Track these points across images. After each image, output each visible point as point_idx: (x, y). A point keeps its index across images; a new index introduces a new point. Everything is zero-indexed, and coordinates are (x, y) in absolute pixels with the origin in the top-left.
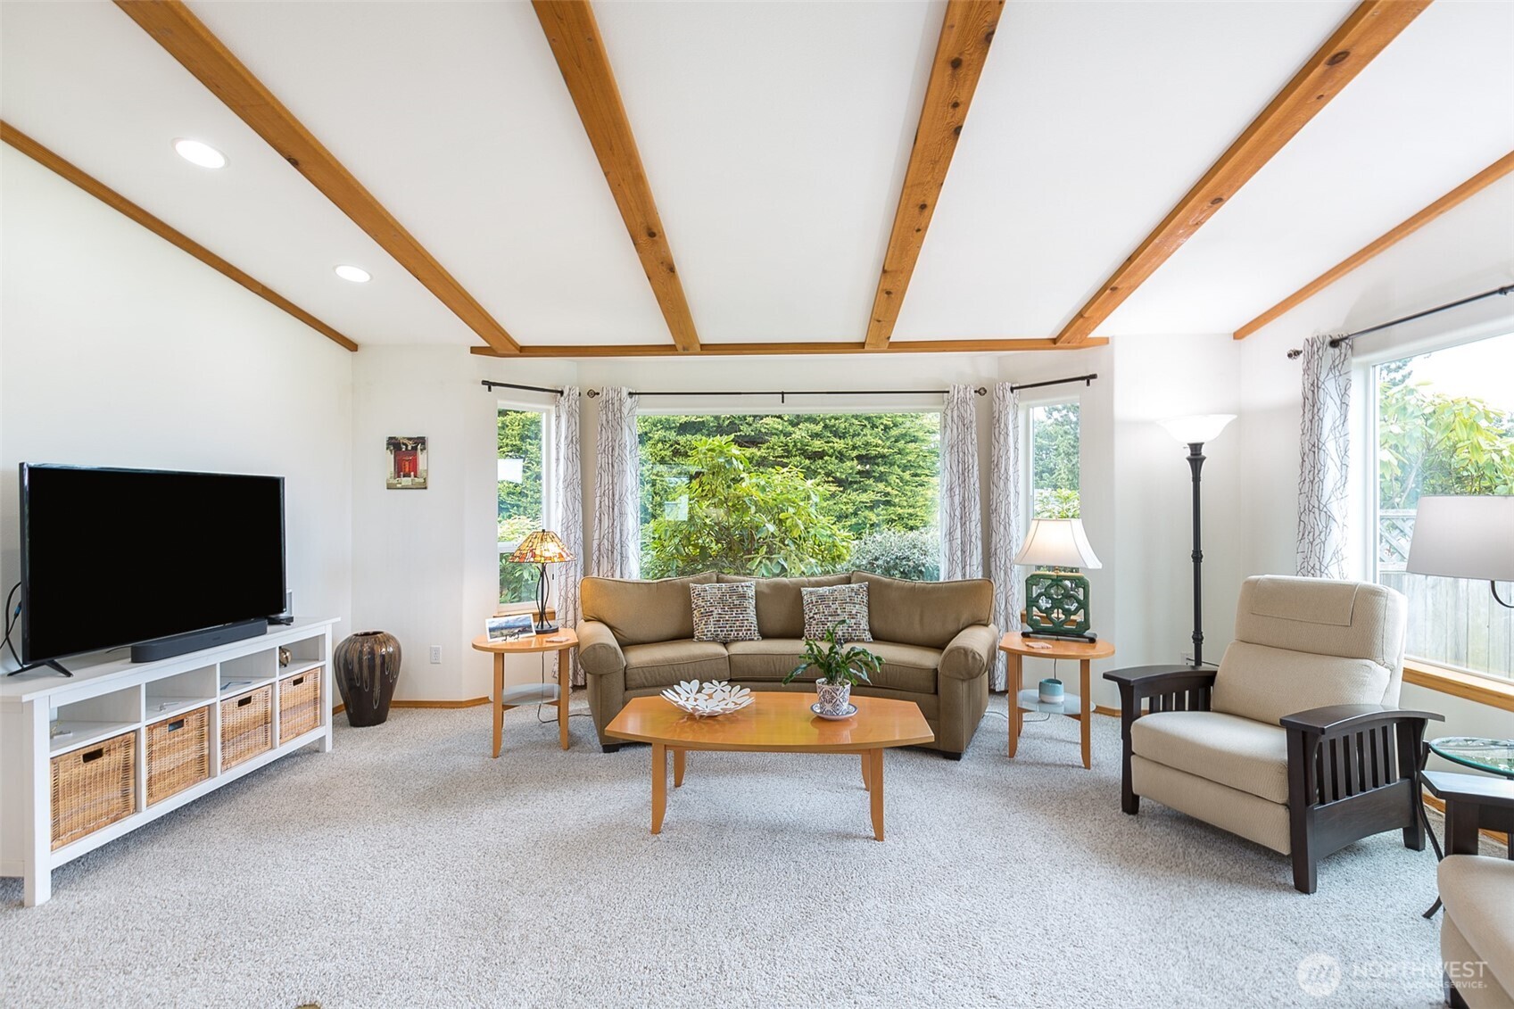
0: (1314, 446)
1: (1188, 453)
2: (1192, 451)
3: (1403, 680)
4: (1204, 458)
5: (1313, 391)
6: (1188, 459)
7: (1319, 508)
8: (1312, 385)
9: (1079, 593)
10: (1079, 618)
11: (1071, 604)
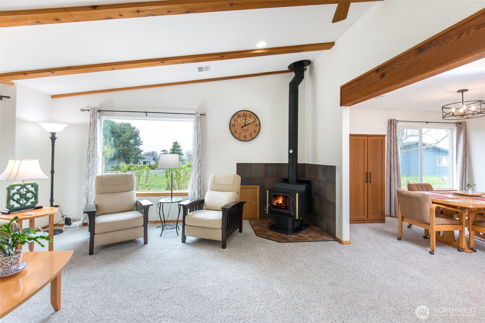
0: (94, 138)
1: (50, 135)
2: (52, 135)
3: (136, 196)
4: (56, 138)
5: (95, 123)
6: (50, 138)
7: (96, 155)
8: (94, 121)
9: (33, 189)
10: (33, 200)
11: (29, 195)
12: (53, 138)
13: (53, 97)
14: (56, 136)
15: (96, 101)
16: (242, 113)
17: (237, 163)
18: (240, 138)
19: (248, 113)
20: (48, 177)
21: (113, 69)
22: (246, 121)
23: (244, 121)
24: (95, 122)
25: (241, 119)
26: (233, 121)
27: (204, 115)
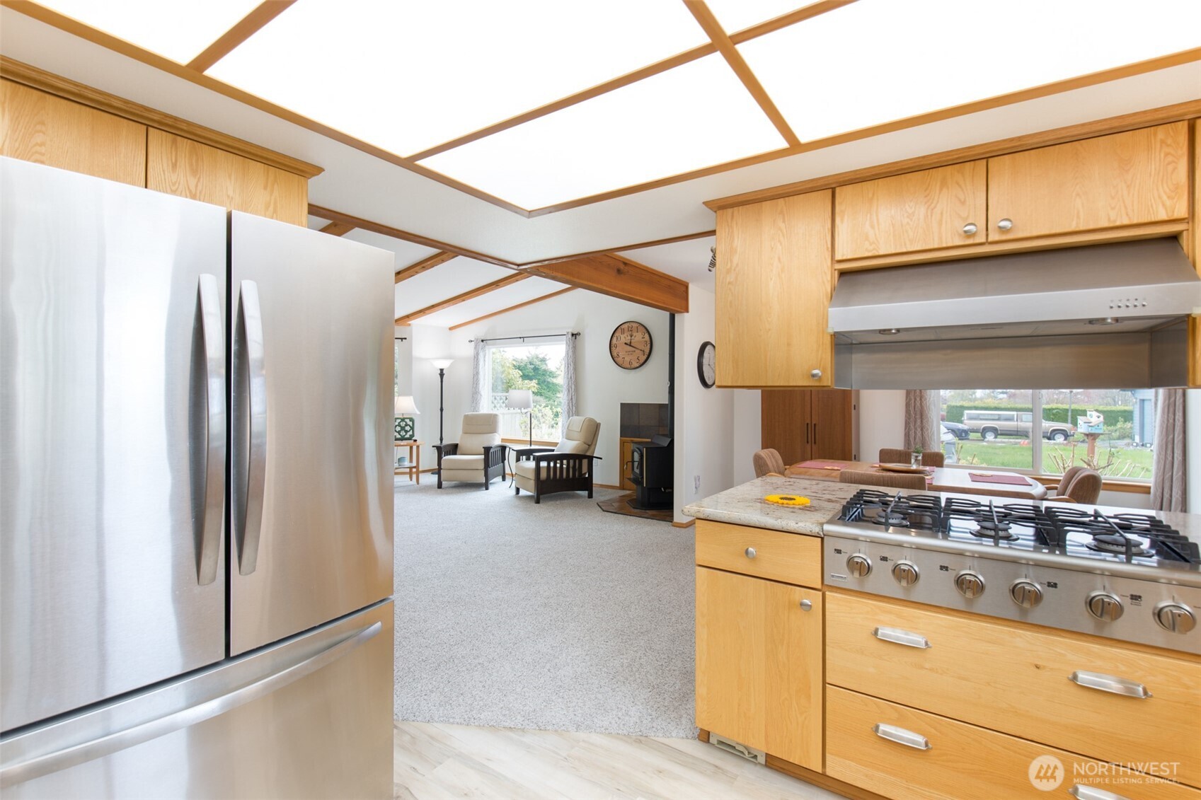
2: (440, 371)
4: (444, 374)
5: (476, 357)
6: (439, 374)
9: (411, 423)
10: (411, 433)
11: (408, 428)
12: (442, 375)
13: (451, 329)
14: (444, 372)
15: (478, 330)
16: (626, 326)
17: (621, 404)
18: (624, 366)
19: (635, 325)
20: (419, 411)
21: (464, 300)
22: (633, 338)
23: (629, 338)
24: (478, 354)
25: (625, 335)
26: (615, 339)
27: (578, 334)
